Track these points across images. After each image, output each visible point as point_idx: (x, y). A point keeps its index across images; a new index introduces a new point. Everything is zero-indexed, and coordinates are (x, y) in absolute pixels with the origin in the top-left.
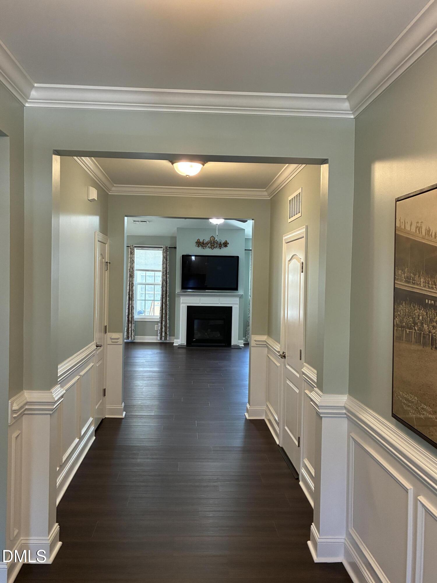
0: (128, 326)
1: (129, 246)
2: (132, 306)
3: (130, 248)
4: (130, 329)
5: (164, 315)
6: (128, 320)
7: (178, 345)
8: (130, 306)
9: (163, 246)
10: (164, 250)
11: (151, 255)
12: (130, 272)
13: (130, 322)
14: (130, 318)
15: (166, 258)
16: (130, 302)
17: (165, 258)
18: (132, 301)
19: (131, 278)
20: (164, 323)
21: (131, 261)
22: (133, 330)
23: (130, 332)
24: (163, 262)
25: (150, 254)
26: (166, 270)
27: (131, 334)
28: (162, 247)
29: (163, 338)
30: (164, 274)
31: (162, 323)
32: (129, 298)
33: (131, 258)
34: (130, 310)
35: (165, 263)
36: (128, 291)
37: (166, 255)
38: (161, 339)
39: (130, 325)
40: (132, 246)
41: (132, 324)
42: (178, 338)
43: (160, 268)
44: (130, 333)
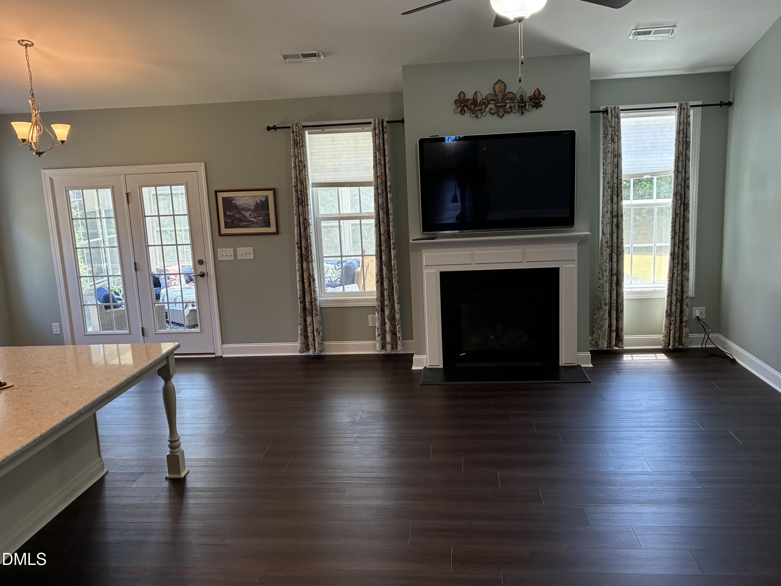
0: (305, 321)
1: (289, 127)
2: (309, 274)
3: (293, 133)
4: (309, 329)
5: (386, 293)
6: (304, 309)
7: (422, 368)
8: (305, 276)
9: (372, 120)
10: (375, 129)
11: (346, 146)
12: (297, 191)
13: (308, 313)
14: (307, 304)
15: (382, 151)
16: (305, 264)
17: (379, 151)
18: (308, 263)
19: (300, 206)
20: (387, 312)
21: (297, 165)
22: (317, 330)
23: (309, 334)
24: (375, 161)
25: (344, 142)
26: (384, 179)
27: (314, 339)
28: (370, 123)
29: (389, 347)
30: (380, 191)
31: (383, 311)
32: (301, 255)
33: (296, 157)
34: (306, 285)
35: (380, 163)
36: (297, 240)
37: (381, 141)
38: (383, 347)
39: (309, 319)
40: (297, 125)
41: (312, 317)
42: (422, 352)
43: (369, 175)
44: (311, 339)
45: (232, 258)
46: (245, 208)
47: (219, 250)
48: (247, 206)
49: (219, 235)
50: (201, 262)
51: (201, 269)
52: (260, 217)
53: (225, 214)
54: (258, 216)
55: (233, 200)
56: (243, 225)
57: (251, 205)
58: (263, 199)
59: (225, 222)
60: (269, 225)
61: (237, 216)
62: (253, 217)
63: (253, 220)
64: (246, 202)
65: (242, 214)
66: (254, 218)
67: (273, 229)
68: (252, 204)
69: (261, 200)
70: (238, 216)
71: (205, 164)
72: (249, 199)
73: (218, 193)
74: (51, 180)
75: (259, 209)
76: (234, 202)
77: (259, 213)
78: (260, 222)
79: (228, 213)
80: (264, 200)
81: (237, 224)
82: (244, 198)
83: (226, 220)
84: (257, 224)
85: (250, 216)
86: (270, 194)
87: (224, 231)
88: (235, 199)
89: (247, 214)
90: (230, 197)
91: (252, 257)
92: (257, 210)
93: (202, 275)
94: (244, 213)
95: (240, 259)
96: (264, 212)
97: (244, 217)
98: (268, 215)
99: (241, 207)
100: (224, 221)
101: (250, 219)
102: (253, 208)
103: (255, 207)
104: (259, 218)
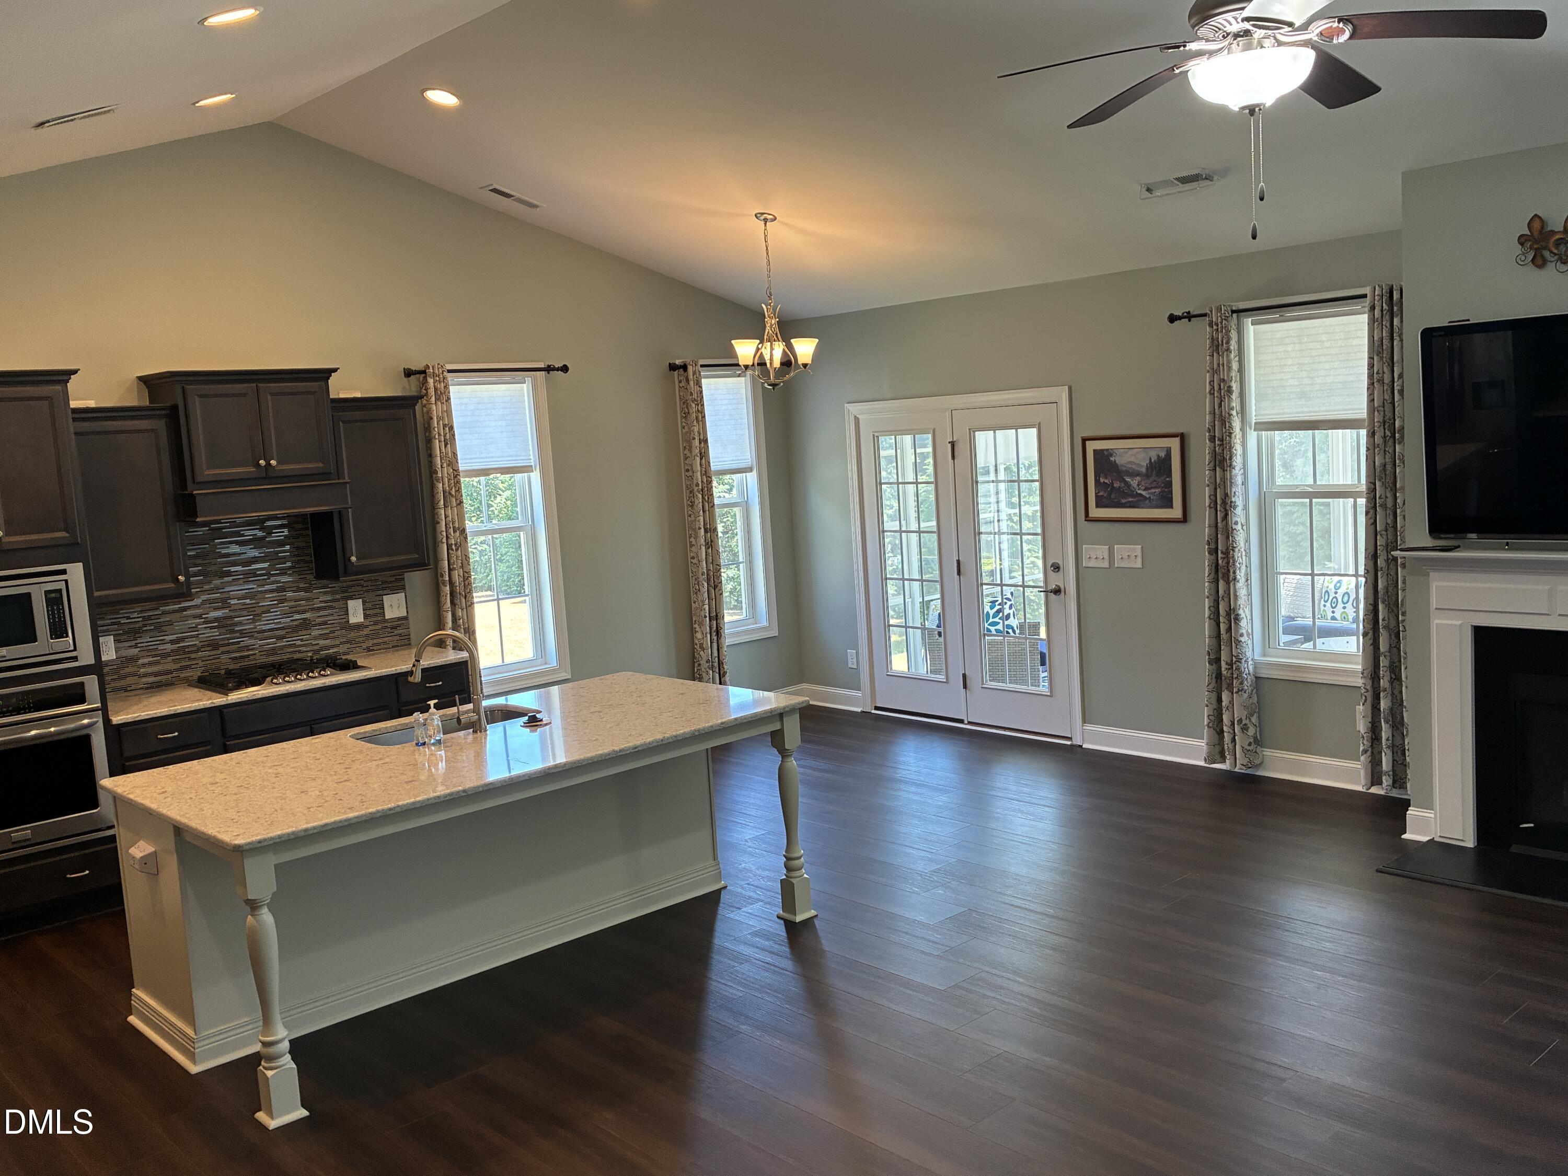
0: (1219, 700)
1: (1205, 315)
2: (1230, 606)
3: (1211, 325)
4: (1226, 718)
5: (1384, 662)
6: (1219, 676)
7: (1425, 839)
8: (1222, 608)
9: (1367, 290)
10: (1373, 308)
11: (1327, 344)
12: (1212, 439)
13: (1224, 685)
14: (1224, 666)
15: (1386, 354)
16: (1221, 586)
17: (1381, 353)
18: (1228, 582)
19: (1218, 469)
20: (1384, 704)
21: (1216, 388)
22: (1240, 721)
23: (1225, 729)
24: (1371, 376)
25: (1324, 338)
26: (1389, 414)
27: (1234, 740)
28: (1365, 296)
29: (1386, 781)
30: (1378, 439)
31: (1376, 698)
32: (1216, 567)
33: (1214, 372)
34: (1223, 628)
35: (1381, 381)
36: (1209, 535)
37: (1385, 334)
38: (1375, 780)
39: (1225, 696)
40: (1219, 309)
41: (1232, 693)
42: (1428, 805)
43: (1359, 407)
44: (1227, 738)
45: (1106, 565)
46: (1131, 471)
47: (1085, 548)
48: (1133, 467)
49: (1085, 520)
50: (1056, 568)
51: (1056, 580)
52: (1155, 488)
53: (1097, 481)
54: (1153, 486)
55: (1111, 455)
56: (1126, 503)
57: (1141, 466)
58: (1163, 454)
59: (1097, 496)
60: (1169, 504)
61: (1116, 485)
62: (1143, 488)
63: (1144, 493)
64: (1133, 459)
65: (1127, 483)
66: (1145, 490)
67: (1176, 512)
68: (1142, 464)
69: (1158, 456)
70: (1118, 485)
71: (1070, 389)
72: (1138, 453)
73: (1087, 443)
74: (857, 420)
75: (1154, 473)
76: (1112, 459)
77: (1155, 481)
78: (1155, 497)
79: (1102, 480)
80: (1163, 456)
81: (1116, 500)
82: (1131, 452)
83: (1099, 493)
84: (1150, 502)
85: (1138, 485)
86: (1175, 444)
87: (1095, 512)
88: (1115, 454)
89: (1134, 482)
90: (1107, 450)
91: (1139, 564)
92: (1151, 476)
93: (1057, 591)
94: (1128, 479)
95: (1119, 566)
96: (1163, 478)
97: (1129, 488)
98: (1170, 485)
99: (1124, 469)
100: (1096, 494)
101: (1139, 492)
102: (1144, 470)
103: (1147, 469)
104: (1153, 490)
